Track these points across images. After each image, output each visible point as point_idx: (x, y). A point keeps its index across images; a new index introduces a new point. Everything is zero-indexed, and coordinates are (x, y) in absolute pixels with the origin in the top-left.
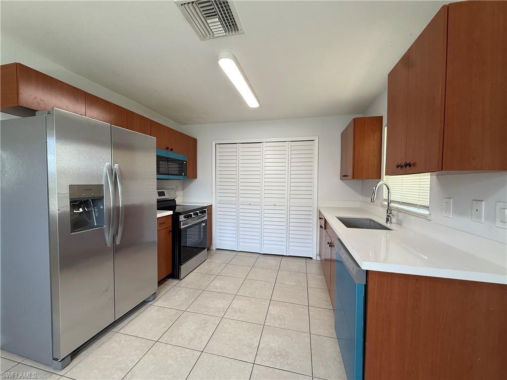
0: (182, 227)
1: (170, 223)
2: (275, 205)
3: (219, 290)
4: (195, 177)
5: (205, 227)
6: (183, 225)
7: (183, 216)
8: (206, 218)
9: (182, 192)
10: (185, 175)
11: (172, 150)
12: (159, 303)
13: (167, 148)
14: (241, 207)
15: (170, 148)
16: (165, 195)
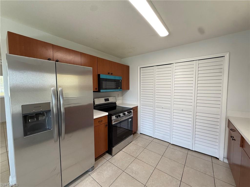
0: (113, 123)
1: (107, 120)
2: (182, 110)
4: (128, 88)
5: (131, 121)
6: (114, 122)
7: (115, 116)
8: (132, 116)
9: (122, 97)
10: (121, 88)
11: (112, 74)
13: (109, 73)
14: (156, 109)
15: (111, 73)
16: (109, 101)
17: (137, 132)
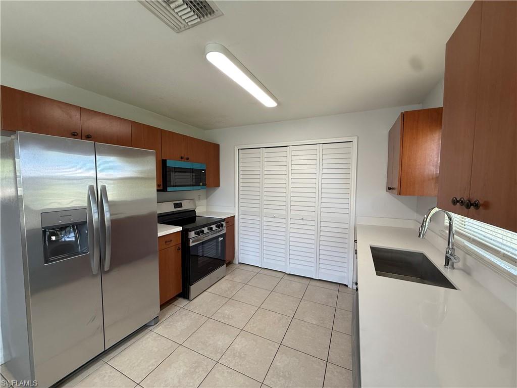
0: (191, 245)
1: (179, 239)
2: (302, 219)
3: (226, 321)
4: (217, 185)
5: (223, 242)
6: (193, 242)
7: (194, 232)
8: (225, 232)
9: (205, 201)
10: (204, 185)
11: (187, 159)
12: (159, 329)
13: (182, 158)
14: (265, 219)
15: (185, 157)
16: (182, 207)
17: (234, 262)
